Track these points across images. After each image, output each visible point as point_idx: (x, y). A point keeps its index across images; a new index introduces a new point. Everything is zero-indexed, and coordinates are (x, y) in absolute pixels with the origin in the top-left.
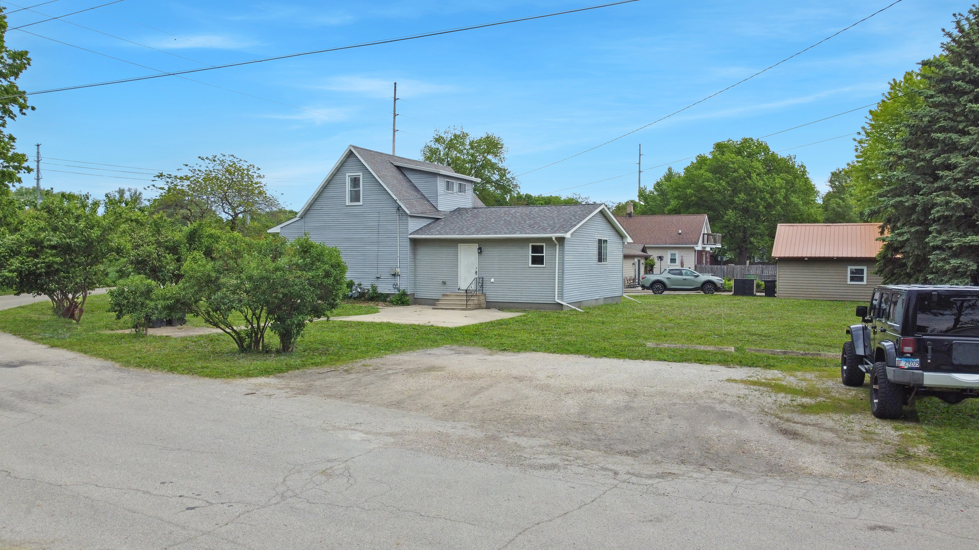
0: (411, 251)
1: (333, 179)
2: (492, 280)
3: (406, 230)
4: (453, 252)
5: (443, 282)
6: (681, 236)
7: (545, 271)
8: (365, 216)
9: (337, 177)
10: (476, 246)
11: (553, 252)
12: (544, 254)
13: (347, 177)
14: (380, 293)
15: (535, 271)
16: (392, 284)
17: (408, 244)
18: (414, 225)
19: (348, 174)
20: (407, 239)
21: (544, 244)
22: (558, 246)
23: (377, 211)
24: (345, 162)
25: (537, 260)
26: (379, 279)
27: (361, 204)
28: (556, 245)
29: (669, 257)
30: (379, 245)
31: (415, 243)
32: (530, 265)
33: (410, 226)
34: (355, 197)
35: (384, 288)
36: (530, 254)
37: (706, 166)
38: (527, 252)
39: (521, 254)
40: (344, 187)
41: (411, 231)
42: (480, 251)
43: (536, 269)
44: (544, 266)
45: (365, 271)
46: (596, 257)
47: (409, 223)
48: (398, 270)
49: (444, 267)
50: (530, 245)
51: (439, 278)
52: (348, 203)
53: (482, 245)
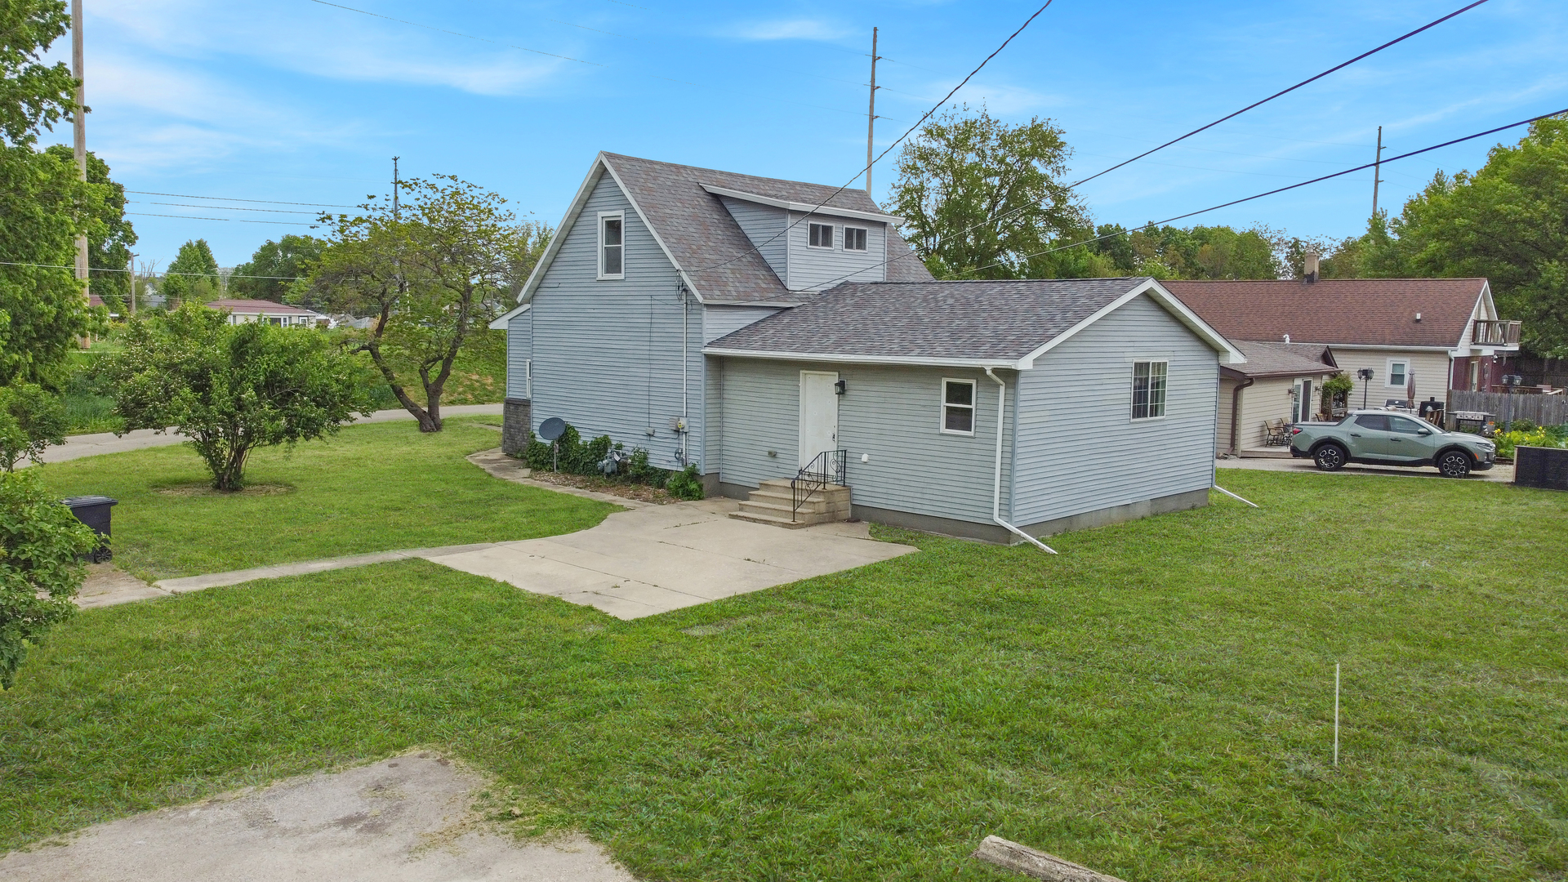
0: (710, 382)
1: (577, 224)
2: (865, 458)
3: (699, 336)
4: (789, 387)
5: (770, 453)
6: (1418, 325)
7: (972, 446)
8: (629, 302)
9: (584, 220)
10: (834, 378)
11: (992, 402)
12: (973, 406)
13: (600, 219)
14: (653, 468)
15: (952, 444)
16: (674, 450)
17: (701, 365)
18: (716, 325)
19: (600, 214)
20: (699, 355)
21: (974, 382)
22: (1002, 389)
23: (648, 293)
24: (595, 188)
25: (959, 419)
26: (652, 438)
27: (623, 277)
28: (998, 386)
29: (1389, 371)
30: (653, 366)
31: (718, 364)
32: (943, 429)
33: (708, 326)
34: (613, 264)
35: (661, 458)
36: (944, 403)
37: (1508, 170)
38: (937, 398)
39: (922, 403)
40: (595, 240)
41: (708, 337)
42: (842, 388)
43: (954, 439)
44: (971, 434)
45: (629, 418)
46: (1128, 406)
47: (705, 321)
48: (683, 422)
49: (774, 421)
50: (944, 381)
51: (764, 444)
52: (601, 274)
53: (846, 376)
